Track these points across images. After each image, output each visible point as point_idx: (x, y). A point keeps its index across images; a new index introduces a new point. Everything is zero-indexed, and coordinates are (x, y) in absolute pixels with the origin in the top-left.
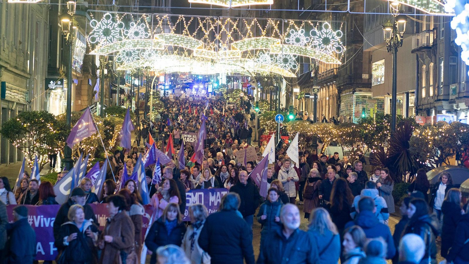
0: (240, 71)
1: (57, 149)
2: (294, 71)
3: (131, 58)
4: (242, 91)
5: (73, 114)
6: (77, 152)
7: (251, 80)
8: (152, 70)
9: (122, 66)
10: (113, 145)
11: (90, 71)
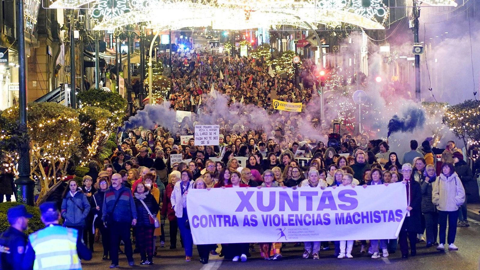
0: (292, 21)
1: (7, 165)
2: (380, 20)
3: (114, 10)
4: (296, 53)
5: (29, 106)
6: (38, 167)
7: (310, 35)
8: (149, 27)
9: (101, 24)
10: (94, 152)
11: (50, 32)
